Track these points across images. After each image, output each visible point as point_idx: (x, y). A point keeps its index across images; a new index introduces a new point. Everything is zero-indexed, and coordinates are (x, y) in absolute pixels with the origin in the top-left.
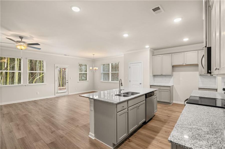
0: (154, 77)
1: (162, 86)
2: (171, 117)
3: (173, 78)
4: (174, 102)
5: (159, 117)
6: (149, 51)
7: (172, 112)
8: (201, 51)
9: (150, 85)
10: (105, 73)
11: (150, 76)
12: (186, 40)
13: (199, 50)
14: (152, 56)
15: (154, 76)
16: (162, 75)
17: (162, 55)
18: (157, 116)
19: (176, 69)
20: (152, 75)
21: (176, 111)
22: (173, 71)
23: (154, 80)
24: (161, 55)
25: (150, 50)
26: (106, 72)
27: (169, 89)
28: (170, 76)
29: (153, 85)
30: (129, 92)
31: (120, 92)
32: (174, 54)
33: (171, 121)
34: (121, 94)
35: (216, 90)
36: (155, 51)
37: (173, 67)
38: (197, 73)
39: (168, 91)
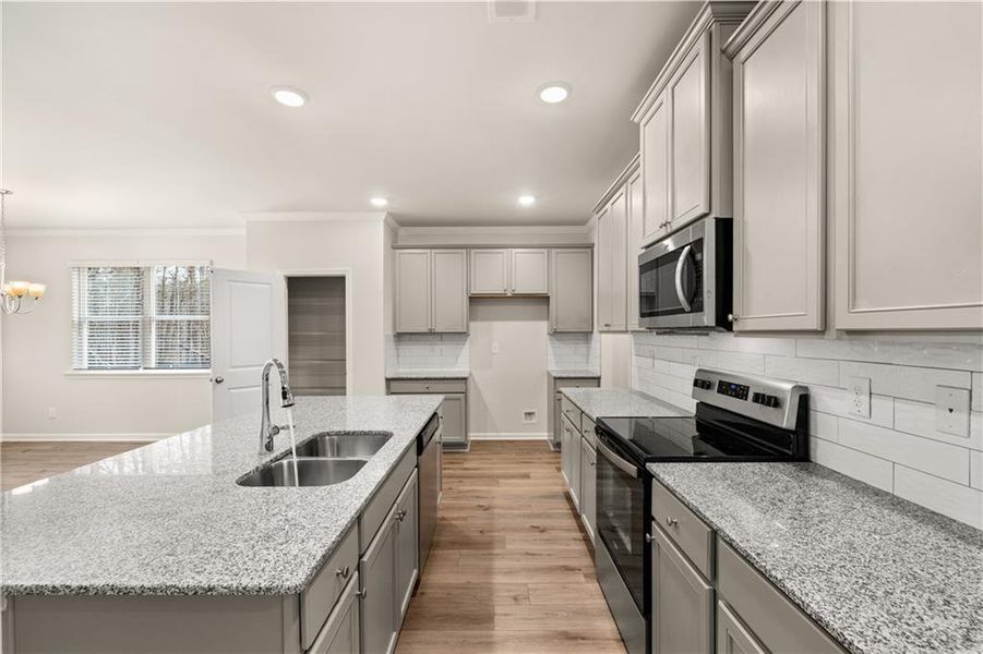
0: (399, 341)
1: (435, 379)
2: (496, 511)
3: (468, 342)
4: (473, 436)
5: (453, 522)
6: (382, 223)
7: (488, 485)
8: (558, 250)
9: (387, 379)
10: (102, 325)
11: (386, 337)
12: (526, 201)
13: (555, 247)
14: (394, 248)
15: (400, 337)
16: (431, 333)
17: (434, 251)
18: (443, 519)
19: (481, 309)
20: (390, 333)
21: (499, 477)
22: (472, 316)
23: (398, 356)
24: (429, 251)
25: (385, 221)
26: (109, 318)
27: (459, 387)
28: (461, 336)
29: (397, 376)
30: (322, 436)
31: (269, 447)
32: (475, 253)
33: (503, 529)
34: (277, 459)
35: (597, 380)
36: (402, 231)
37: (475, 300)
38: (544, 326)
39: (459, 399)
